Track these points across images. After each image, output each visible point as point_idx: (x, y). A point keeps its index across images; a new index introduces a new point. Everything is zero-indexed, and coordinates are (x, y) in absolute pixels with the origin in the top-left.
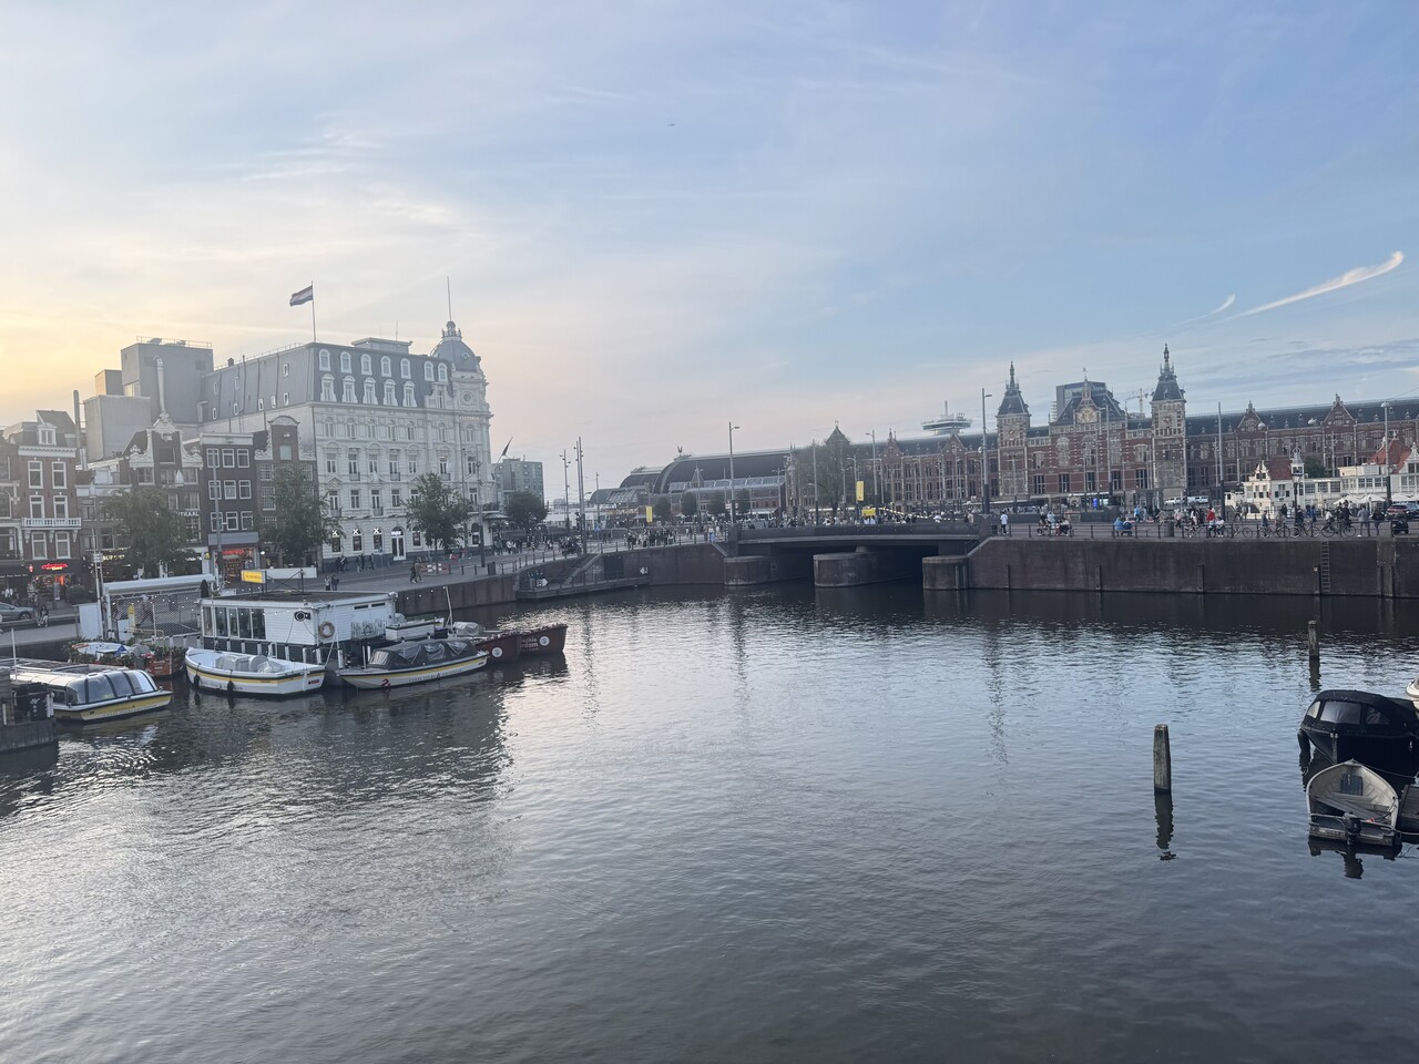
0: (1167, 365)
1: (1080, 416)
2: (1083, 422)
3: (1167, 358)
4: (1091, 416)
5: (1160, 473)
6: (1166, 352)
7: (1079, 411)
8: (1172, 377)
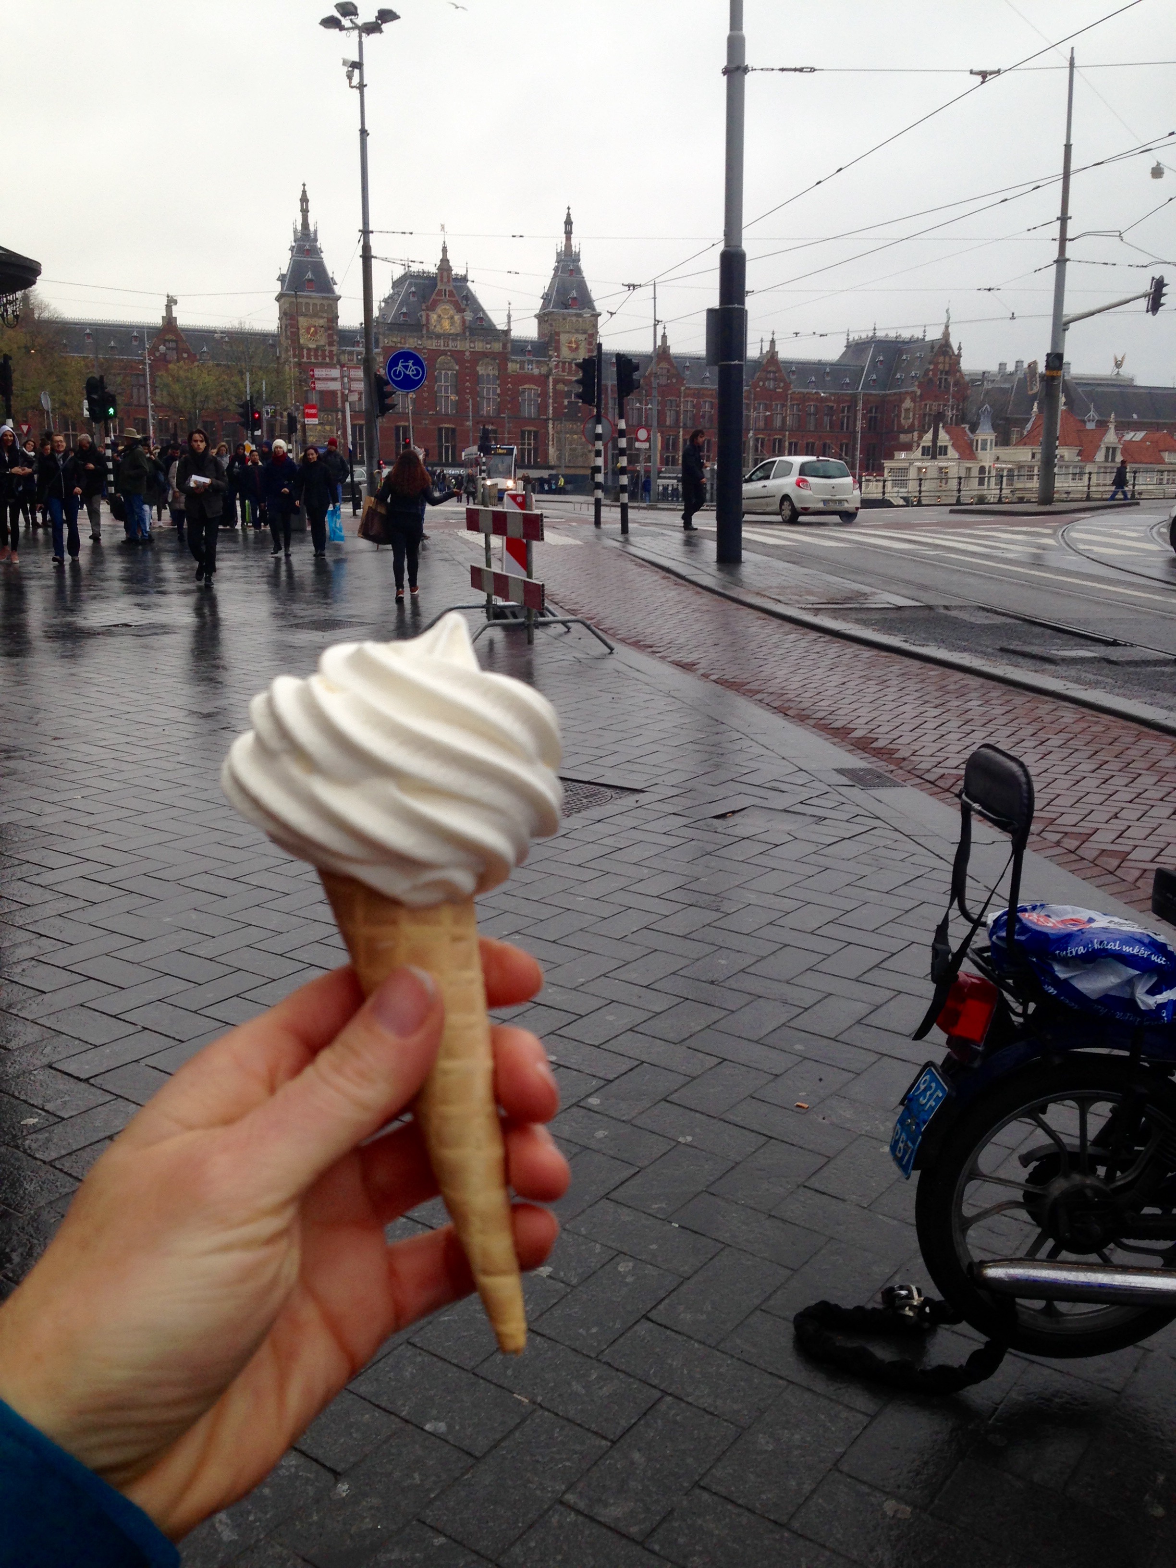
0: (568, 245)
1: (434, 317)
2: (438, 330)
3: (568, 233)
4: (452, 324)
5: (559, 440)
6: (568, 223)
7: (432, 308)
8: (578, 271)
